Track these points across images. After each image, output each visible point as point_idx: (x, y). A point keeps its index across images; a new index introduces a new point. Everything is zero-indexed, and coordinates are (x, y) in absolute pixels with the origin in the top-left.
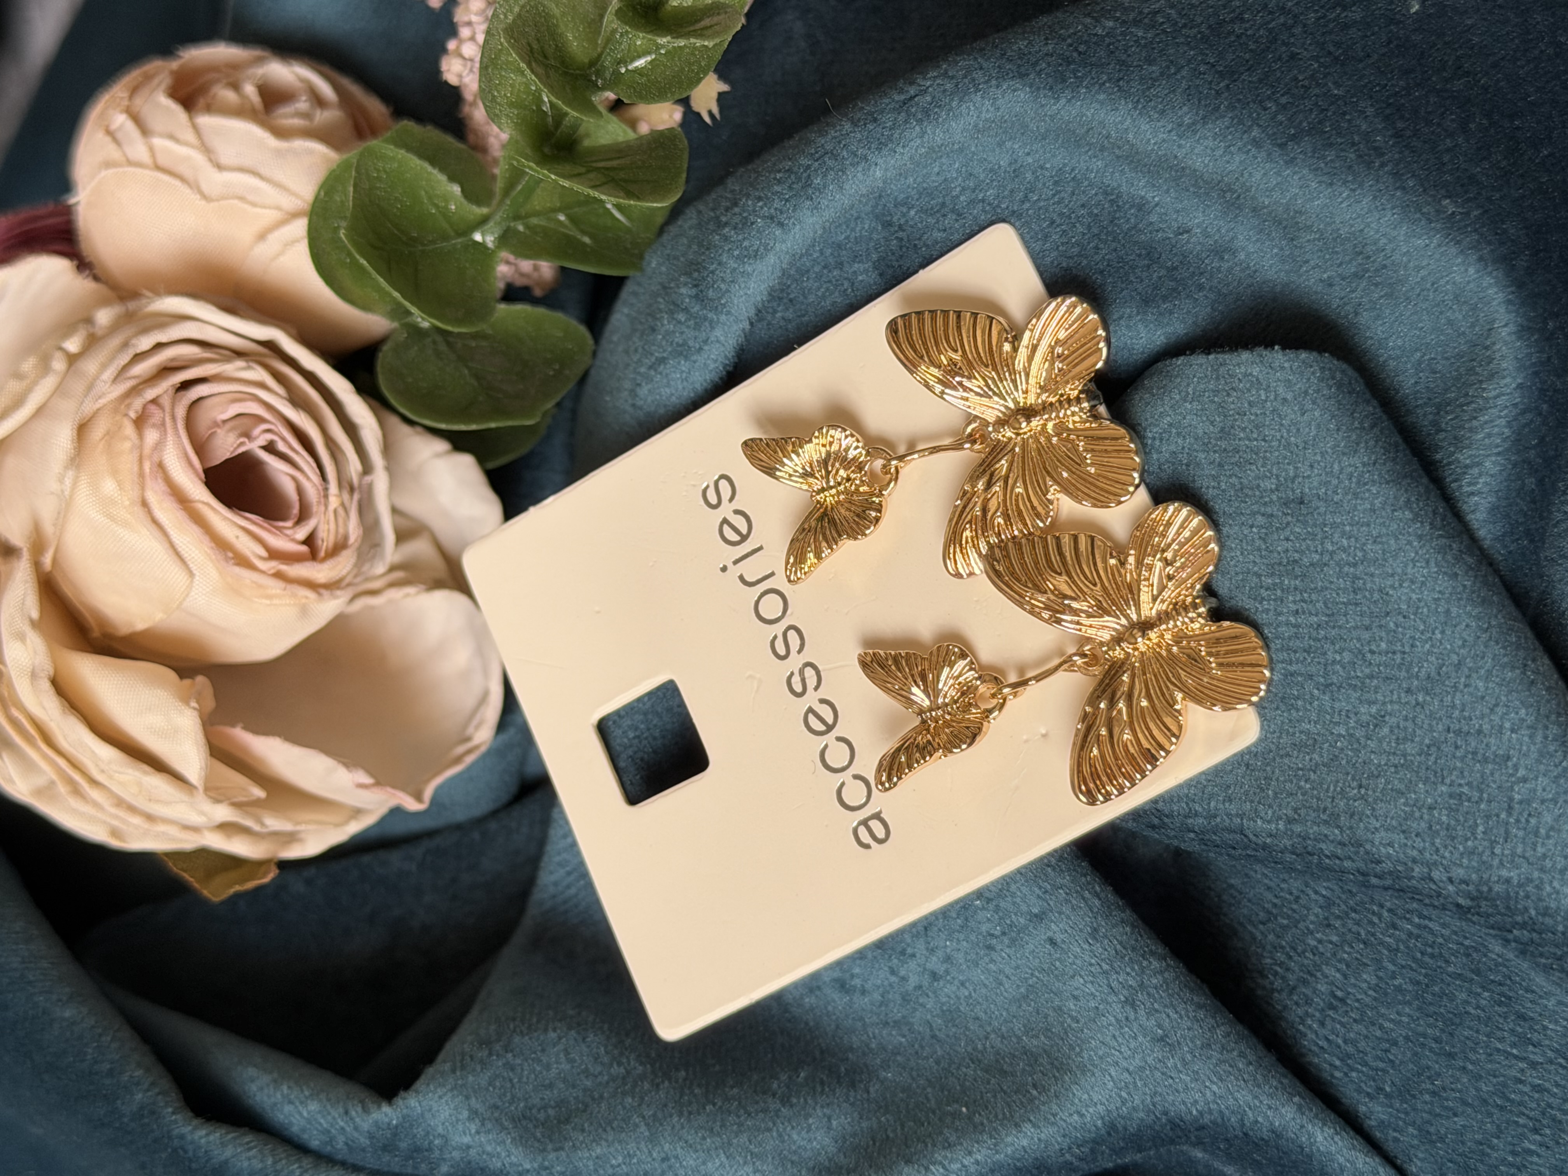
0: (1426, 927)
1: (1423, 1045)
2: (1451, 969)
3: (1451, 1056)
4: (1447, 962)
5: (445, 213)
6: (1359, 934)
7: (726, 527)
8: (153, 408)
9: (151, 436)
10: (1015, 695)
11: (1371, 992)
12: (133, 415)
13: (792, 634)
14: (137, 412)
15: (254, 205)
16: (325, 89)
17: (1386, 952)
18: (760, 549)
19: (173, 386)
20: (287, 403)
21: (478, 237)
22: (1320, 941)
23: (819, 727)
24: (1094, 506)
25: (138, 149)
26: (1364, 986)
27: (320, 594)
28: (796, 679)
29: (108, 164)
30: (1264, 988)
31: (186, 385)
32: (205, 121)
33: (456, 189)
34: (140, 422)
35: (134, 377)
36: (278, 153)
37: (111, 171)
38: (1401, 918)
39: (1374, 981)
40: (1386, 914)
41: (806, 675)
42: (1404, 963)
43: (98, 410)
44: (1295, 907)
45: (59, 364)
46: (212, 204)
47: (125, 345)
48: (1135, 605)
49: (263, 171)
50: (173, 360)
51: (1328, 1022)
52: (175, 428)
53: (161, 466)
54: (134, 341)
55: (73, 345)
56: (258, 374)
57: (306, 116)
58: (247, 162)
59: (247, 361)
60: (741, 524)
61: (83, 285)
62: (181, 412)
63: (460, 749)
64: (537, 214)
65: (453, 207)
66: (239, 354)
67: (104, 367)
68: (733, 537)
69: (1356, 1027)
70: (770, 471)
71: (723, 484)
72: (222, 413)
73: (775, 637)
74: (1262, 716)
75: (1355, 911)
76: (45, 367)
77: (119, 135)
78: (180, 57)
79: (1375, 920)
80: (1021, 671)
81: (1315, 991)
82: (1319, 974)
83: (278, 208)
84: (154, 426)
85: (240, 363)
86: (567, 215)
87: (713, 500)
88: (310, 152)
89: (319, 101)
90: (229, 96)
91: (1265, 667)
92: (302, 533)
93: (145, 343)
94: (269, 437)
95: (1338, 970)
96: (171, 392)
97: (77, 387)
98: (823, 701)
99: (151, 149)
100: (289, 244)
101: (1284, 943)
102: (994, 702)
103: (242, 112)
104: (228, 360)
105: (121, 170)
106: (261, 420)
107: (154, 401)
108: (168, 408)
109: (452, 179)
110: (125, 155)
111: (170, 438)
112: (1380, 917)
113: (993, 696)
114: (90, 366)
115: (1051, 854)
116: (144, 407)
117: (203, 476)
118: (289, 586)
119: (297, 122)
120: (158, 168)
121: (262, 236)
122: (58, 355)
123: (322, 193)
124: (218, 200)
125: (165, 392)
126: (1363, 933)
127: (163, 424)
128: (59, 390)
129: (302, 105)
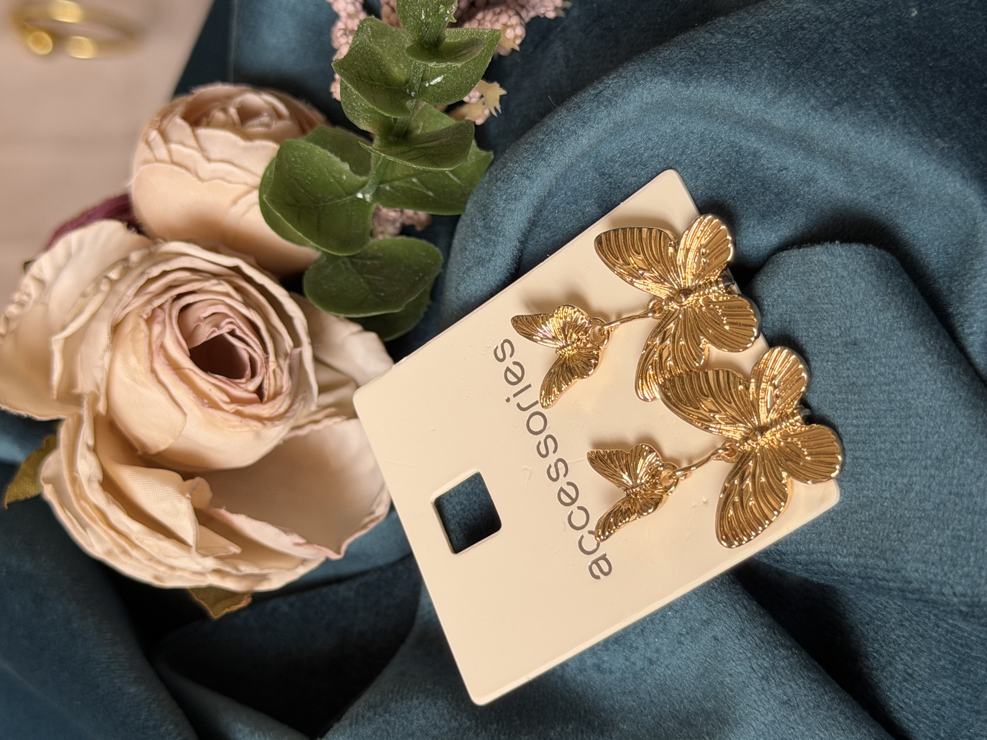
0: (956, 626)
1: (961, 706)
2: (974, 654)
3: (978, 712)
4: (971, 649)
5: (339, 182)
6: (918, 631)
7: (508, 373)
8: (159, 311)
9: (157, 329)
10: (685, 476)
11: (927, 670)
12: (145, 316)
13: (550, 441)
14: (148, 314)
15: (230, 182)
16: (281, 108)
17: (934, 643)
18: (529, 386)
19: (171, 297)
20: (242, 305)
21: (360, 196)
22: (898, 636)
23: (567, 500)
24: (732, 351)
25: (162, 152)
26: (923, 665)
27: (264, 424)
28: (553, 470)
29: (146, 162)
30: (868, 668)
31: (180, 296)
32: (202, 132)
33: (346, 166)
34: (150, 321)
35: (150, 293)
36: (245, 149)
37: (146, 166)
38: (941, 620)
39: (928, 662)
40: (932, 617)
41: (559, 467)
42: (945, 651)
43: (128, 314)
44: (884, 613)
45: (105, 287)
46: (206, 184)
47: (143, 273)
48: (756, 415)
49: (236, 161)
50: (175, 280)
51: (904, 689)
52: (171, 324)
53: (162, 347)
54: (148, 271)
55: (114, 275)
56: (226, 288)
57: (267, 125)
58: (225, 156)
59: (218, 280)
60: (517, 370)
61: (132, 237)
62: (175, 312)
63: (367, 520)
64: (398, 179)
65: (345, 177)
66: (215, 275)
67: (129, 287)
68: (513, 379)
69: (921, 694)
70: (529, 336)
71: (507, 345)
72: (203, 313)
73: (540, 443)
74: (841, 487)
75: (916, 616)
76: (97, 289)
77: (153, 144)
78: (193, 93)
79: (927, 620)
80: (690, 460)
81: (896, 669)
82: (897, 658)
83: (245, 184)
84: (158, 323)
85: (214, 281)
86: (418, 179)
87: (501, 356)
88: (264, 147)
89: (279, 116)
90: (219, 115)
91: (839, 454)
92: (253, 385)
93: (155, 271)
94: (231, 327)
95: (908, 655)
96: (170, 301)
97: (113, 300)
98: (569, 484)
99: (169, 152)
100: (251, 206)
101: (879, 638)
102: (671, 481)
103: (224, 126)
104: (207, 279)
105: (151, 165)
106: (226, 316)
107: (161, 307)
108: (167, 311)
109: (343, 160)
110: (155, 156)
111: (168, 329)
112: (929, 618)
113: (670, 477)
114: (121, 287)
115: (715, 579)
116: (154, 311)
117: (188, 353)
118: (243, 420)
119: (260, 129)
120: (173, 163)
121: (235, 202)
122: (105, 281)
123: (268, 173)
124: (208, 181)
125: (166, 301)
126: (921, 630)
127: (164, 321)
128: (104, 303)
129: (265, 119)
